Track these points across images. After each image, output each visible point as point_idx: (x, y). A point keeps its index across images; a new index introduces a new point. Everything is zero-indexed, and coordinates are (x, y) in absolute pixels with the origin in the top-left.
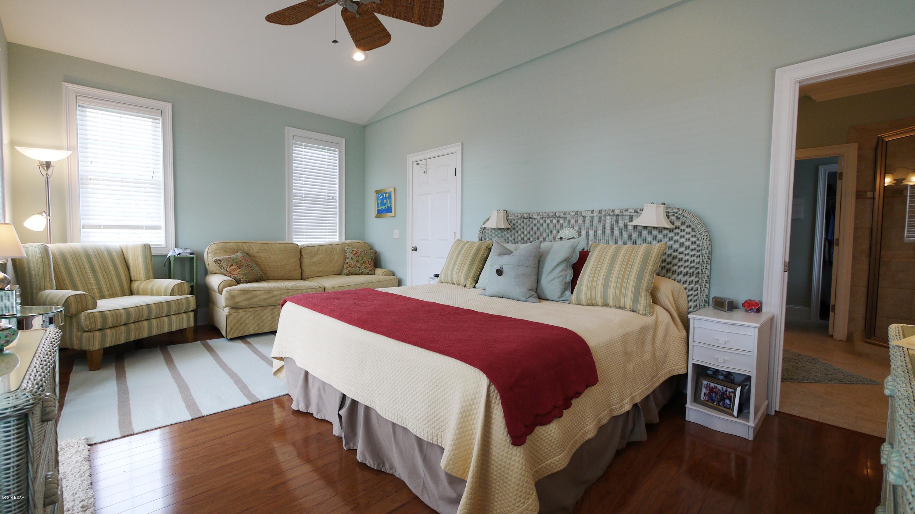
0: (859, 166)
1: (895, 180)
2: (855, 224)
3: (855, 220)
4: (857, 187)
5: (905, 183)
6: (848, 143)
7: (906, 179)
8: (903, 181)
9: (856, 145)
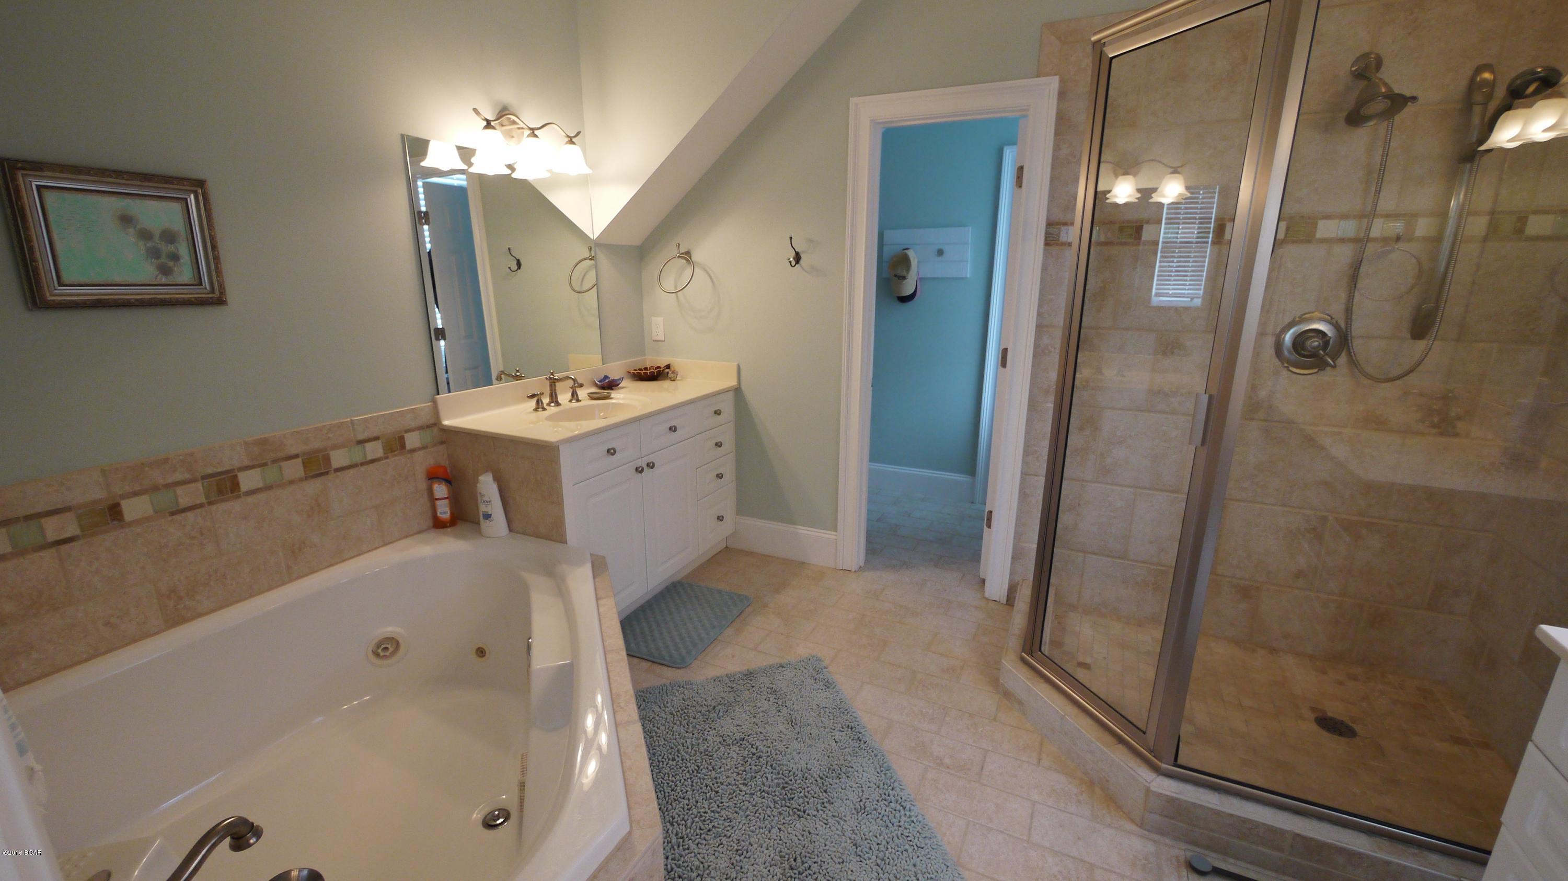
0: (1057, 147)
1: (1139, 190)
2: (1040, 314)
3: (1040, 305)
4: (1049, 211)
5: (1156, 198)
6: (1038, 76)
7: (1159, 190)
8: (1153, 195)
9: (1053, 83)
